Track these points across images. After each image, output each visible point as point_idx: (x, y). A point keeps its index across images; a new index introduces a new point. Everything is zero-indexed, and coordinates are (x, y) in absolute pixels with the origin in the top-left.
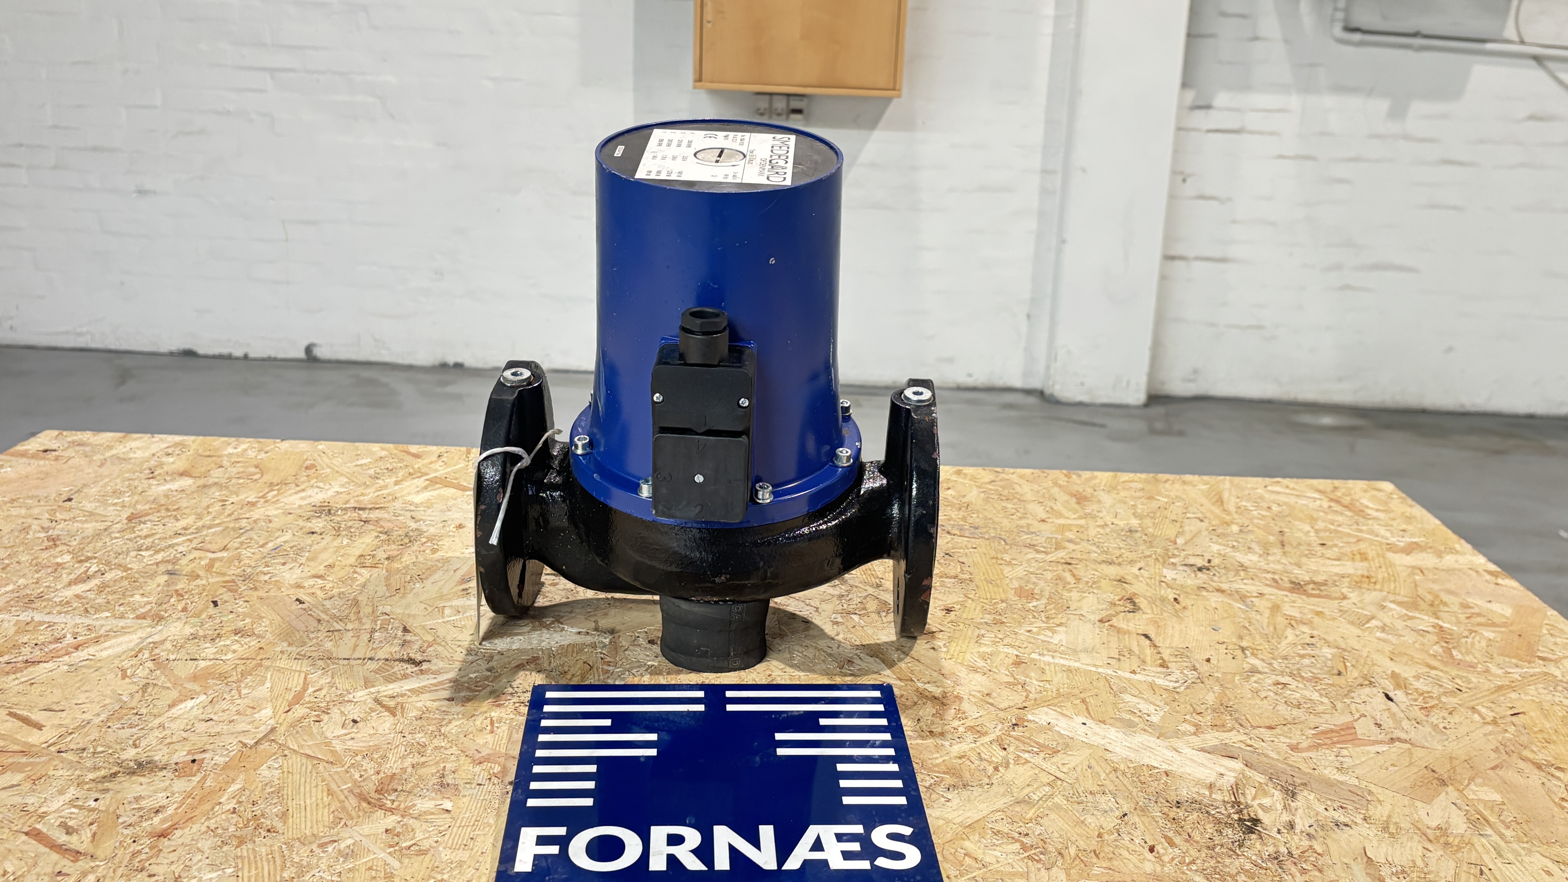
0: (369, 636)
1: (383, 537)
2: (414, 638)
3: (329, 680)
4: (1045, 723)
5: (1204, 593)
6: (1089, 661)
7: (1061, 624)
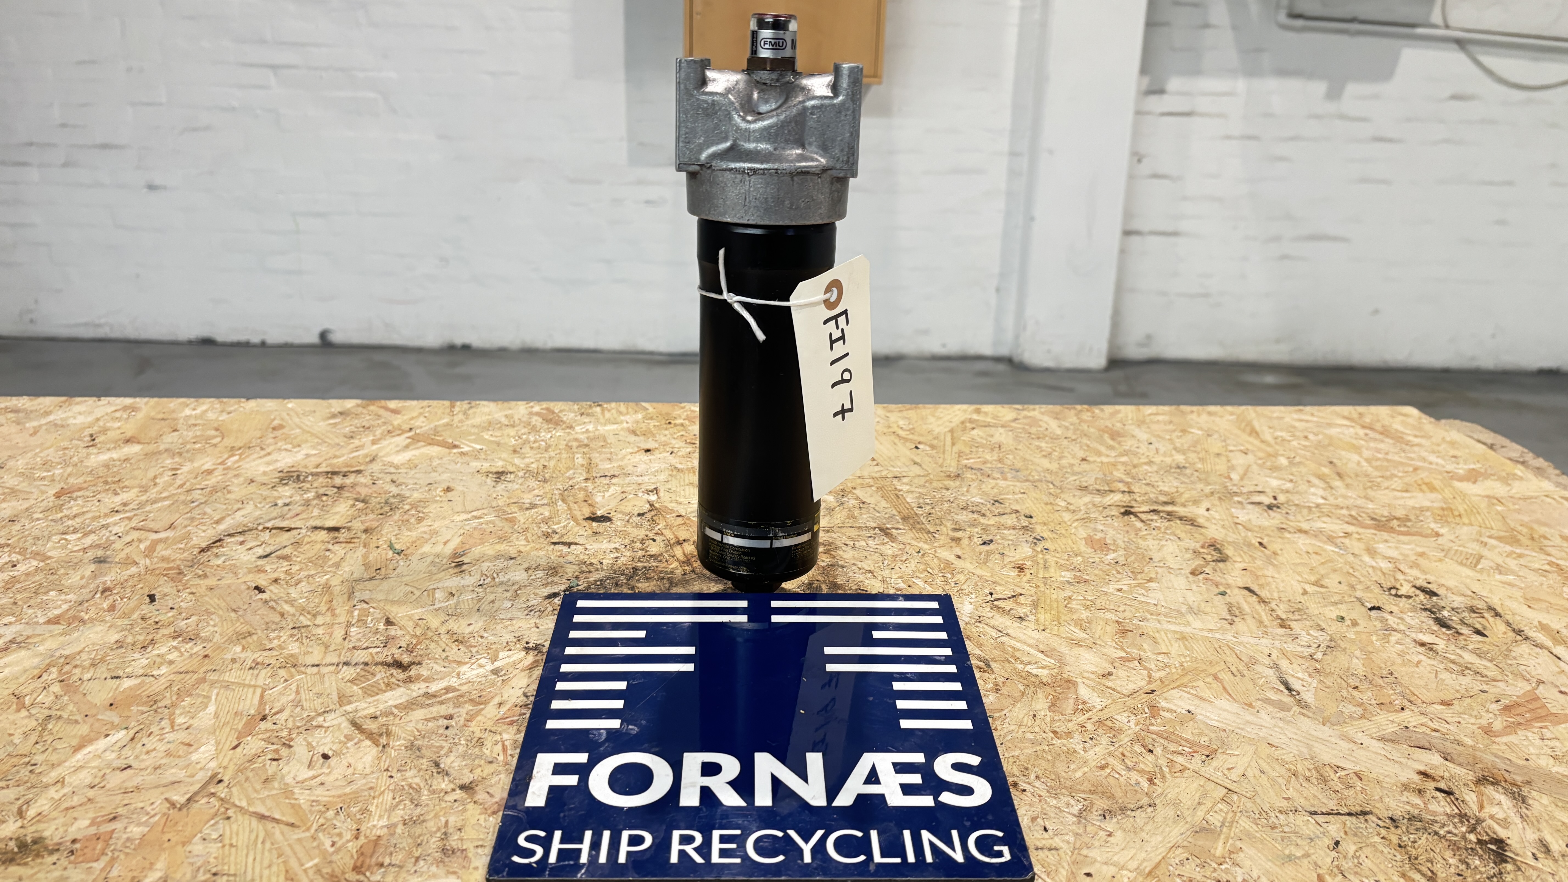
0: (344, 632)
1: (360, 505)
2: (400, 632)
3: (293, 697)
4: (1184, 712)
5: (1287, 535)
6: (1201, 626)
7: (1150, 580)
